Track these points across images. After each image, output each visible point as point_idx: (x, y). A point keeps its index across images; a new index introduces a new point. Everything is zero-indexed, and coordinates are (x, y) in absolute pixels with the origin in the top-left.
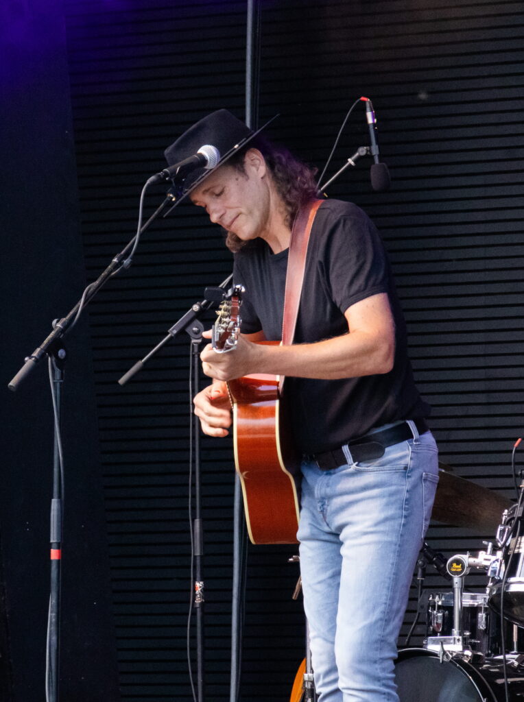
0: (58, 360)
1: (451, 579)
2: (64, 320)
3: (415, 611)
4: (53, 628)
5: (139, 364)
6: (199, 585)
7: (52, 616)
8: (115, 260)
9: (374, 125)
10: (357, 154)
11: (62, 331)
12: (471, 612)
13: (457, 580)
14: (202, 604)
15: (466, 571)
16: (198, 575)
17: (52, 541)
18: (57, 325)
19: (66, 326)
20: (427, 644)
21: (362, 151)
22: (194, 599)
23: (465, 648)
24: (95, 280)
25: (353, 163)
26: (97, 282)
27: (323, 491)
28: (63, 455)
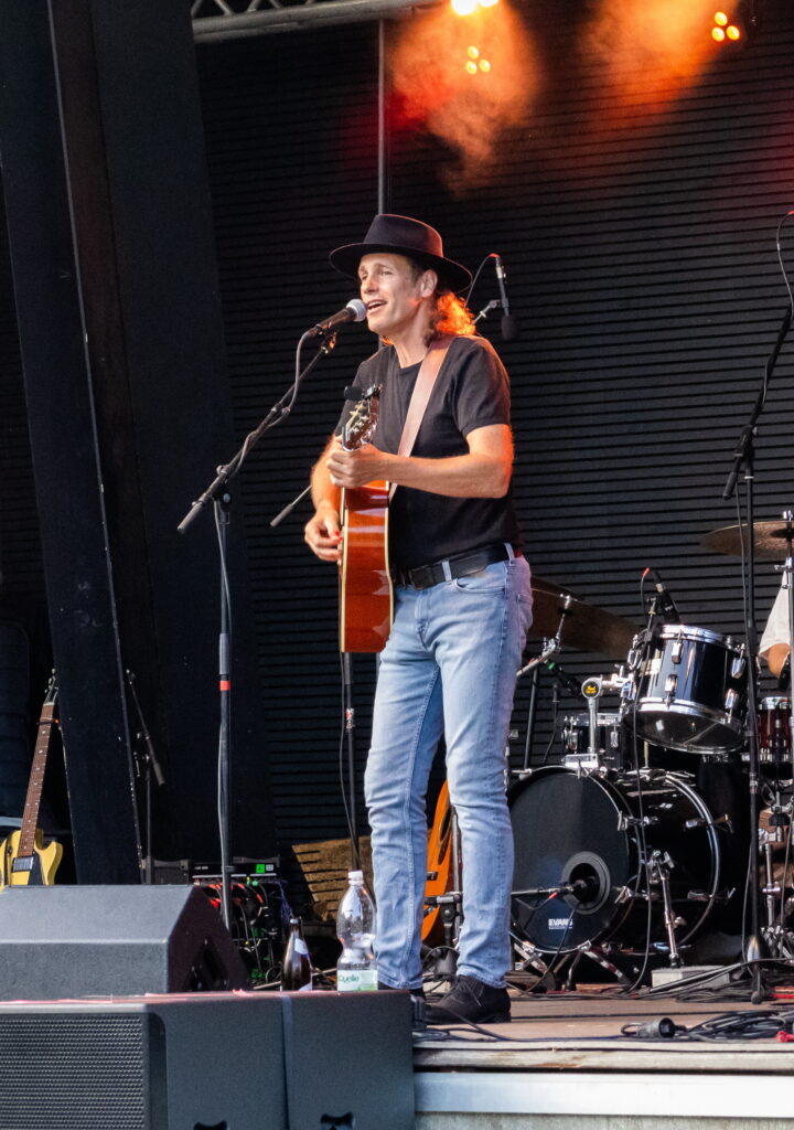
0: (223, 503)
1: (585, 700)
2: (228, 466)
3: (551, 732)
4: (224, 754)
5: (289, 507)
6: (350, 712)
7: (222, 742)
8: (274, 409)
9: (504, 279)
10: (488, 307)
11: (226, 476)
12: (603, 732)
13: (591, 702)
14: (353, 729)
15: (600, 693)
16: (349, 704)
17: (221, 673)
18: (221, 470)
19: (230, 472)
20: (565, 762)
21: (493, 304)
22: (346, 725)
23: (601, 764)
24: (255, 429)
25: (484, 315)
26: (258, 431)
27: (425, 613)
28: (230, 592)
